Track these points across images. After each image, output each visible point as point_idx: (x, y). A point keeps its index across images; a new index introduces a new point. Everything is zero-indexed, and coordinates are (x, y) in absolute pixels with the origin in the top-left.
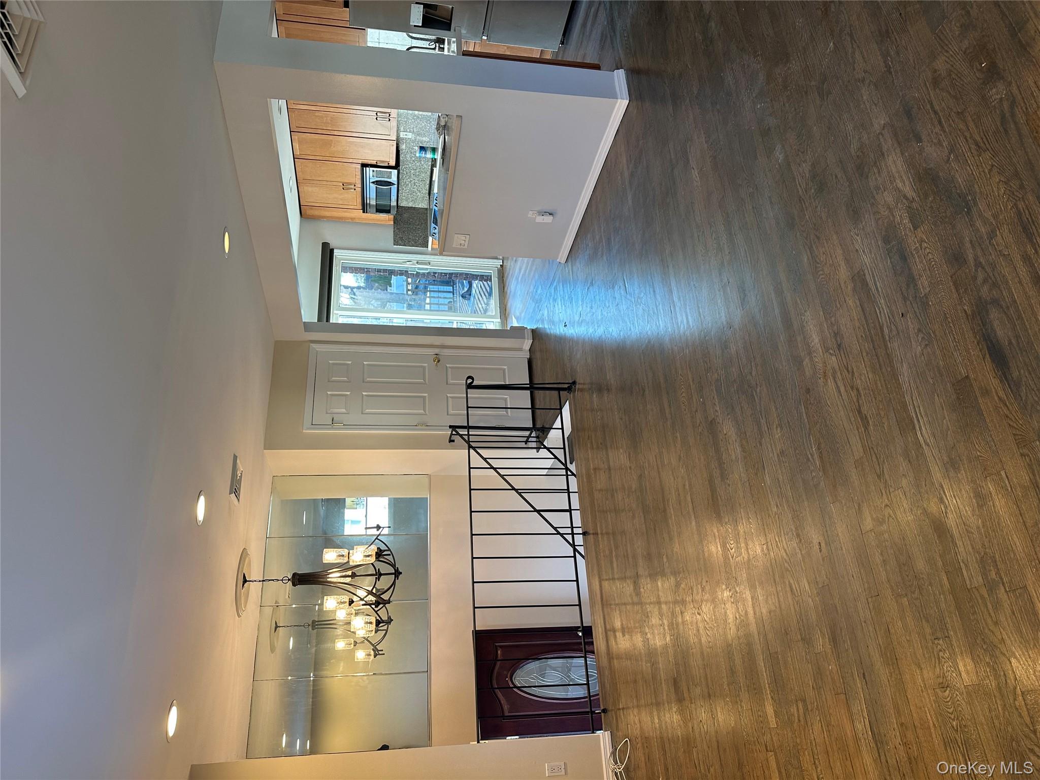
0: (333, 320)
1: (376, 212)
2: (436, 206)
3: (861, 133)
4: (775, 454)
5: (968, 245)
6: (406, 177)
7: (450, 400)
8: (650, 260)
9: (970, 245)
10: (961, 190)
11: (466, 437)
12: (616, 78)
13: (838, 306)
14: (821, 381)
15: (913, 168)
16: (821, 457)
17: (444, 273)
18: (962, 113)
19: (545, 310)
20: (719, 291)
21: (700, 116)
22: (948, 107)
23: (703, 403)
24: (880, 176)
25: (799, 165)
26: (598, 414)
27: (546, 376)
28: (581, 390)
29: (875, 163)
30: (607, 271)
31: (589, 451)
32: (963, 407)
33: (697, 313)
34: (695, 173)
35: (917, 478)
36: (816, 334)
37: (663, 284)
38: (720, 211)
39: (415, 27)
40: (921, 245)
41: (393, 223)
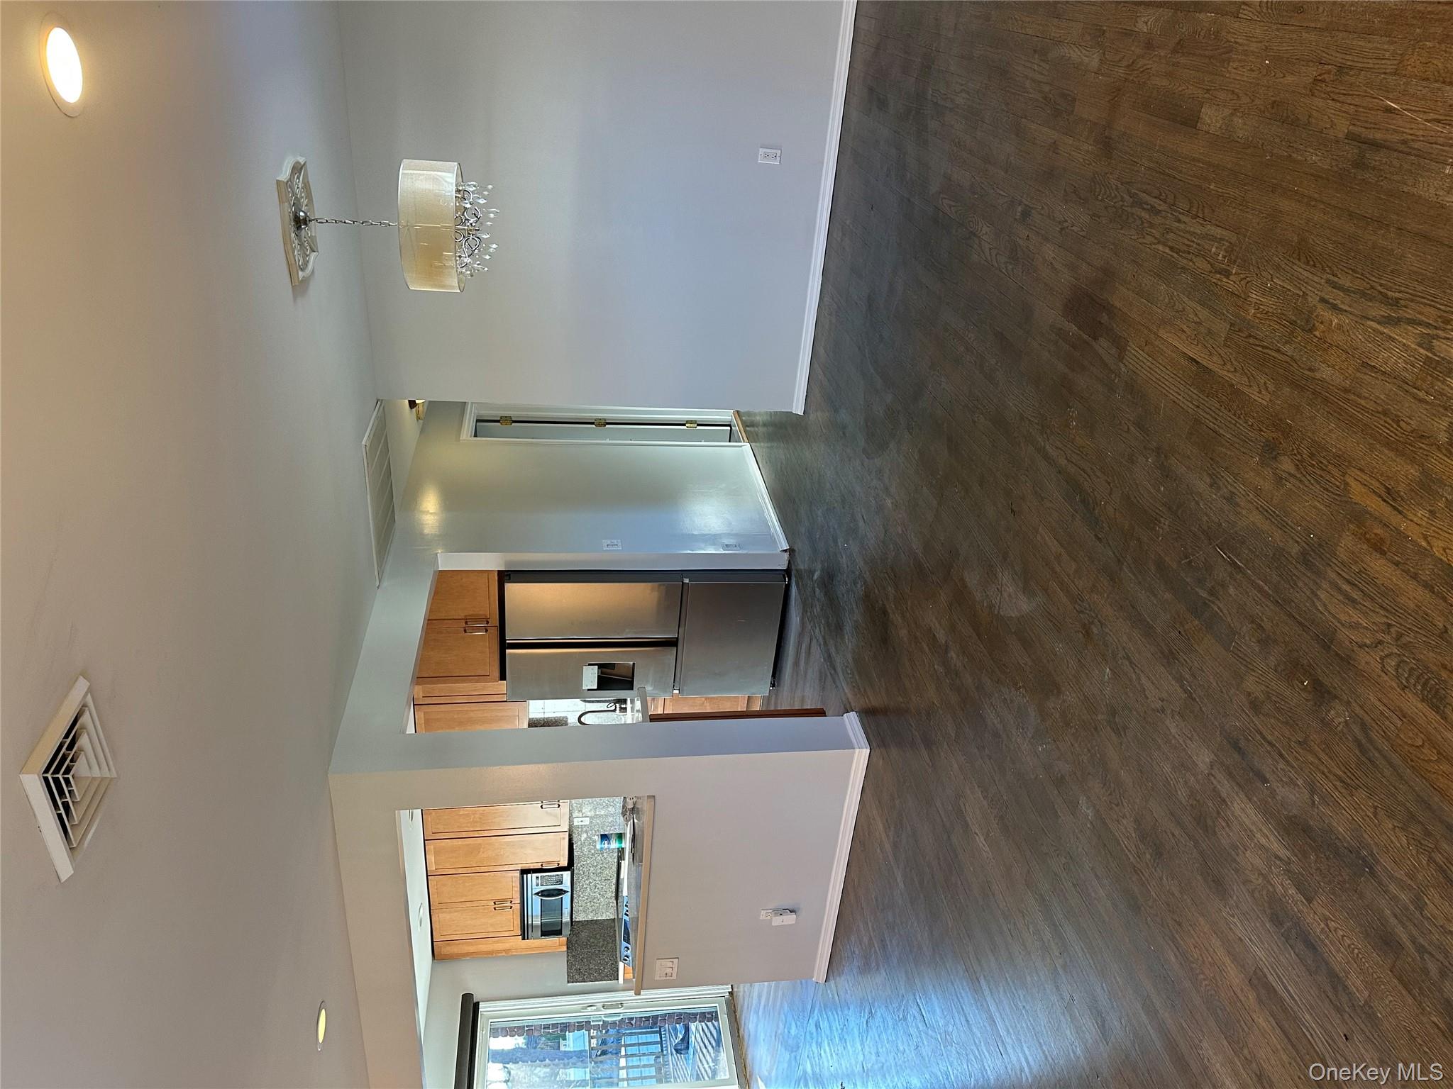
1: (542, 936)
2: (627, 915)
3: (1185, 775)
5: (1393, 920)
6: (583, 878)
8: (949, 970)
9: (1396, 921)
10: (1348, 842)
12: (848, 724)
13: (1246, 1028)
15: (1271, 817)
18: (1305, 742)
19: (806, 1060)
20: (1063, 1014)
21: (967, 764)
22: (1284, 736)
24: (1231, 830)
25: (1118, 821)
29: (1218, 813)
30: (889, 991)
34: (980, 840)
37: (978, 1009)
38: (1030, 893)
39: (589, 690)
40: (1327, 925)
41: (566, 949)
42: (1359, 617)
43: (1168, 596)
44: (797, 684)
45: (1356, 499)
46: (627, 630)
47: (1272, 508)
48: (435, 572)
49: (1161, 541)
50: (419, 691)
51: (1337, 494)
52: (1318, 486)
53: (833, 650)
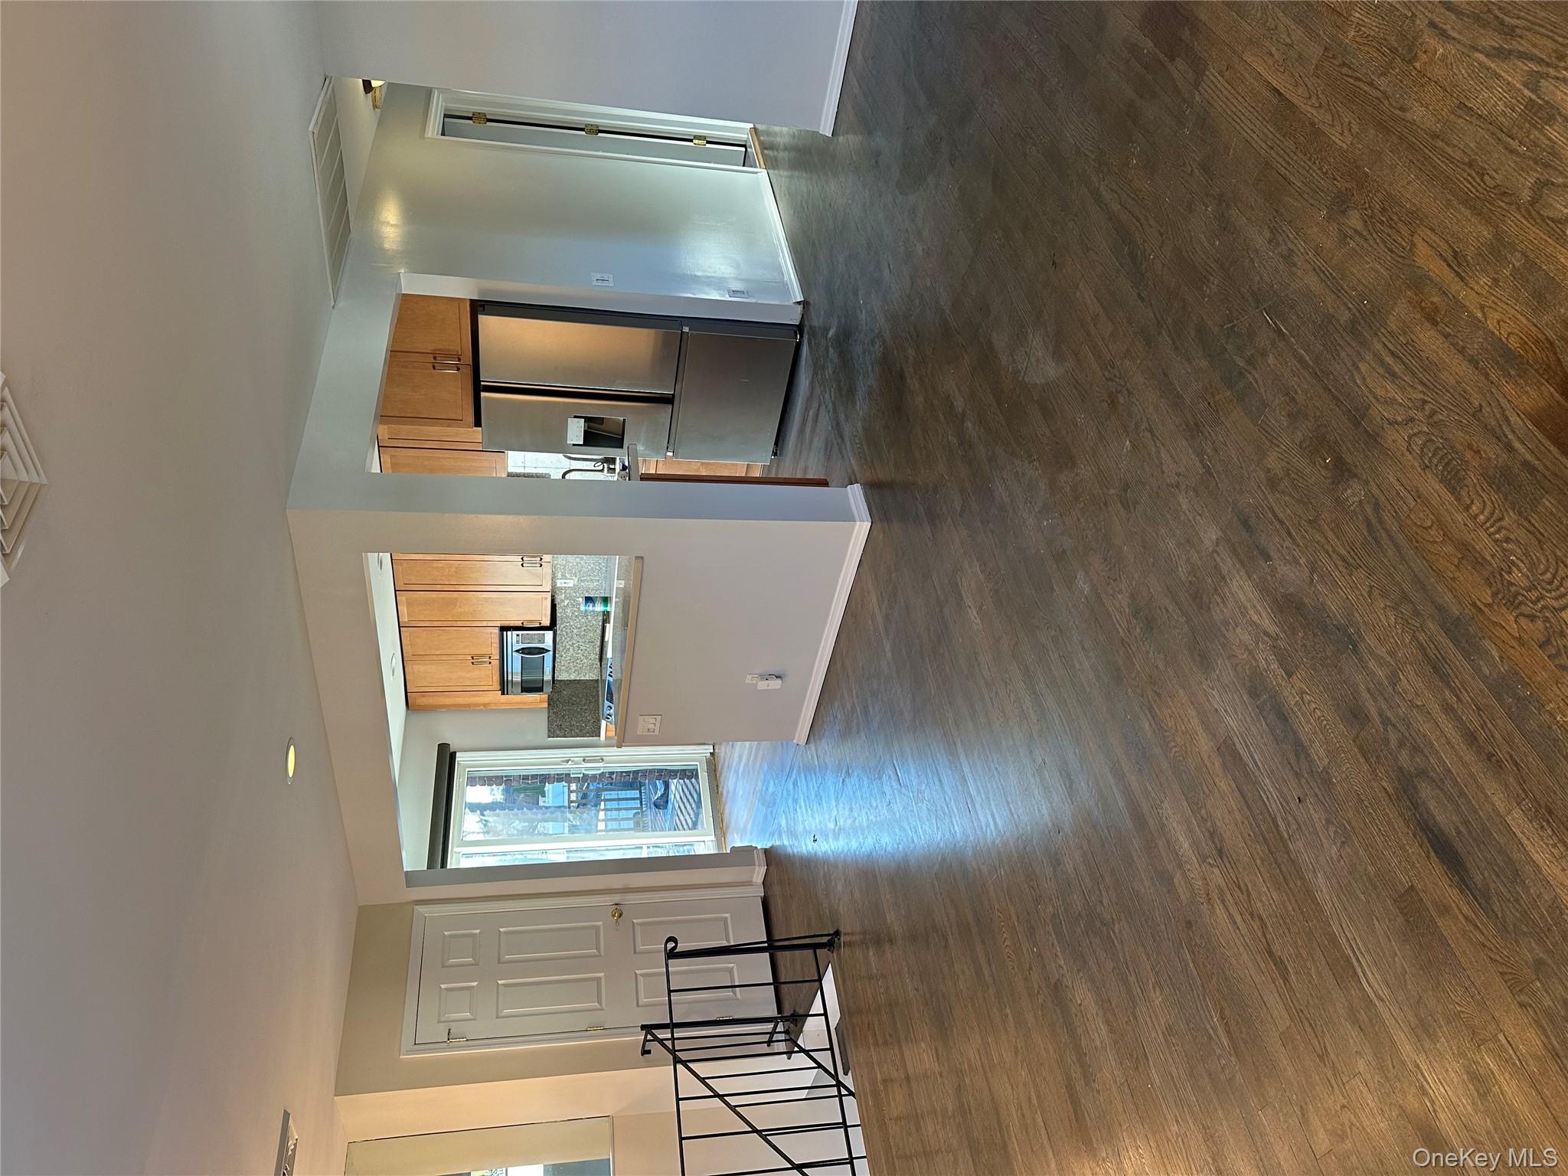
0: (451, 864)
1: (522, 692)
2: (611, 676)
3: (1189, 551)
4: (1160, 1032)
5: (1365, 695)
6: (566, 639)
7: (641, 979)
8: (928, 734)
9: (1369, 696)
10: (1338, 621)
11: (669, 1044)
12: (850, 495)
13: (1207, 792)
14: (1205, 908)
15: (1268, 596)
16: (1228, 1032)
17: (625, 772)
18: (1315, 521)
19: (782, 816)
20: (1033, 775)
21: (969, 539)
22: (1295, 514)
23: (1040, 955)
24: (1226, 607)
25: (1113, 596)
26: (880, 983)
27: (792, 927)
28: (850, 944)
29: (1216, 590)
30: (868, 754)
31: (872, 1049)
32: (1418, 934)
33: (1008, 811)
34: (973, 614)
35: (1378, 1055)
36: (1184, 836)
37: (952, 770)
38: (1015, 663)
39: (574, 445)
40: (1302, 698)
41: (547, 706)
42: (1396, 393)
43: (1204, 364)
44: (800, 454)
45: (1420, 262)
46: (617, 382)
47: (1329, 269)
48: (397, 294)
49: (1207, 303)
50: (384, 431)
51: (1400, 256)
52: (1382, 246)
53: (842, 417)
